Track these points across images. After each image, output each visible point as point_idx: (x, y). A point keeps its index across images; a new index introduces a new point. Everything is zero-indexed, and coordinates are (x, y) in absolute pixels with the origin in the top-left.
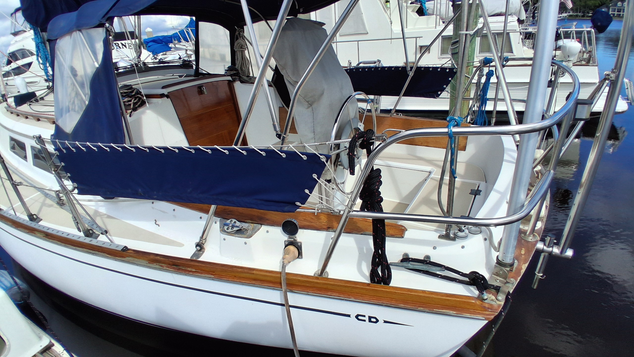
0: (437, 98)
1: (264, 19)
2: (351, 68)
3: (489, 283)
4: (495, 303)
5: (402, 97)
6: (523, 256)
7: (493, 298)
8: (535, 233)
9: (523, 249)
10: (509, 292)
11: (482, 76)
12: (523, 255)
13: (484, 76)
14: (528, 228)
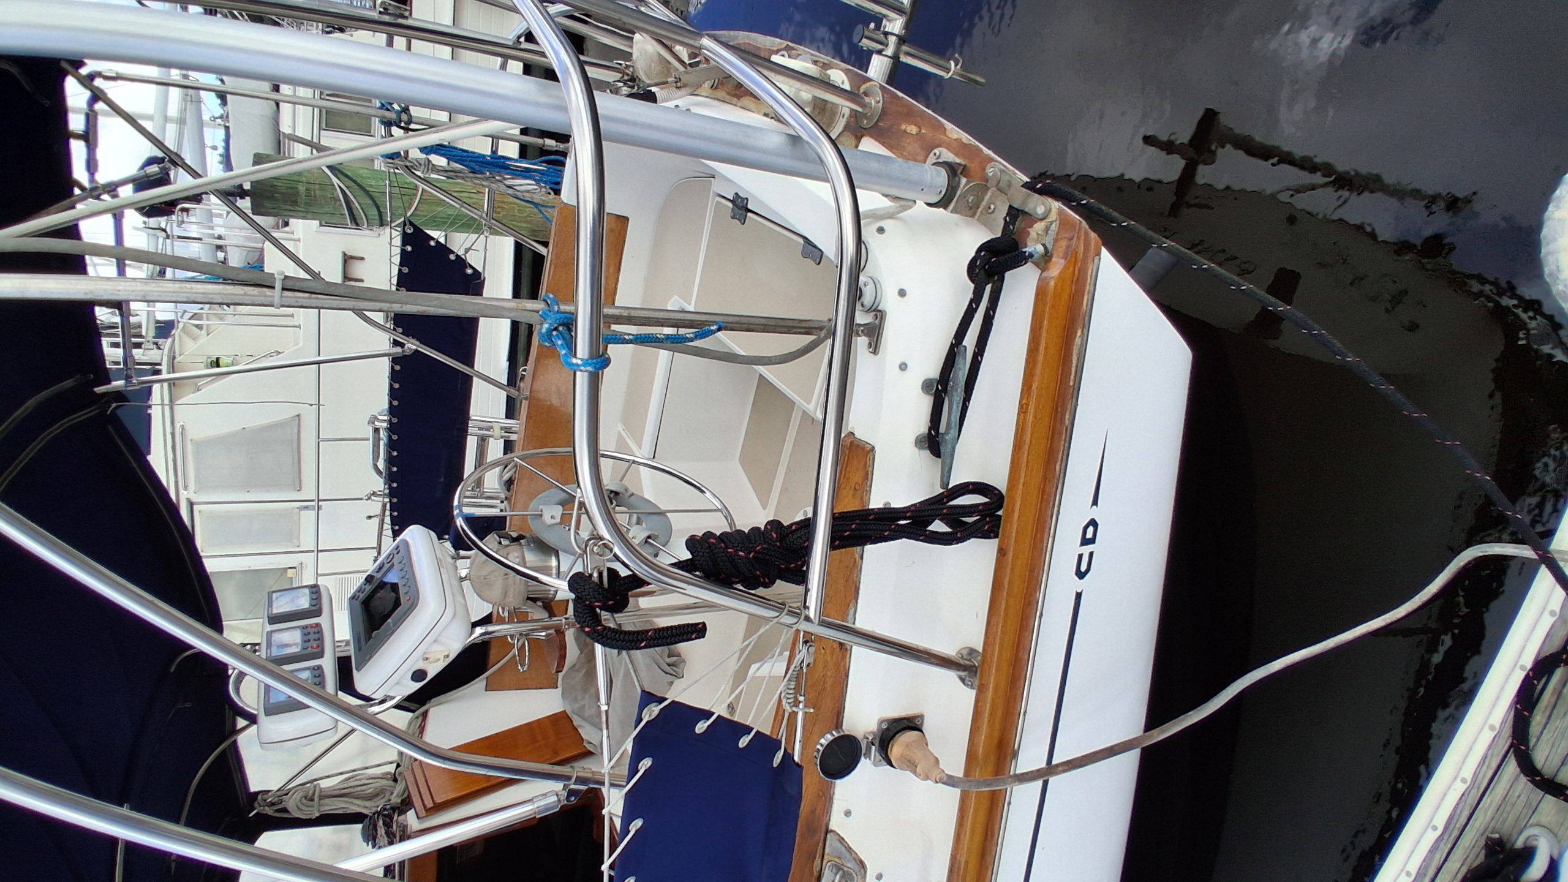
0: (482, 278)
1: (233, 739)
2: (387, 491)
3: (999, 235)
4: (1054, 223)
5: (475, 369)
6: (923, 131)
7: (1039, 227)
8: (859, 90)
9: (903, 127)
10: (1026, 185)
11: (429, 164)
12: (920, 131)
13: (430, 159)
14: (846, 106)
